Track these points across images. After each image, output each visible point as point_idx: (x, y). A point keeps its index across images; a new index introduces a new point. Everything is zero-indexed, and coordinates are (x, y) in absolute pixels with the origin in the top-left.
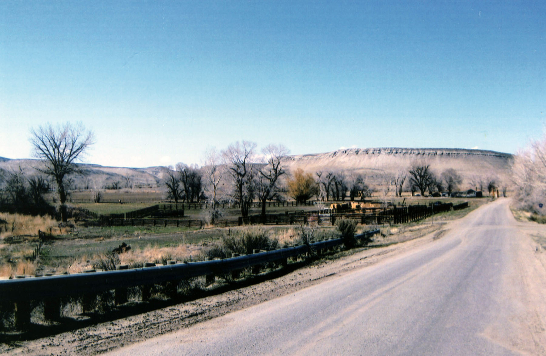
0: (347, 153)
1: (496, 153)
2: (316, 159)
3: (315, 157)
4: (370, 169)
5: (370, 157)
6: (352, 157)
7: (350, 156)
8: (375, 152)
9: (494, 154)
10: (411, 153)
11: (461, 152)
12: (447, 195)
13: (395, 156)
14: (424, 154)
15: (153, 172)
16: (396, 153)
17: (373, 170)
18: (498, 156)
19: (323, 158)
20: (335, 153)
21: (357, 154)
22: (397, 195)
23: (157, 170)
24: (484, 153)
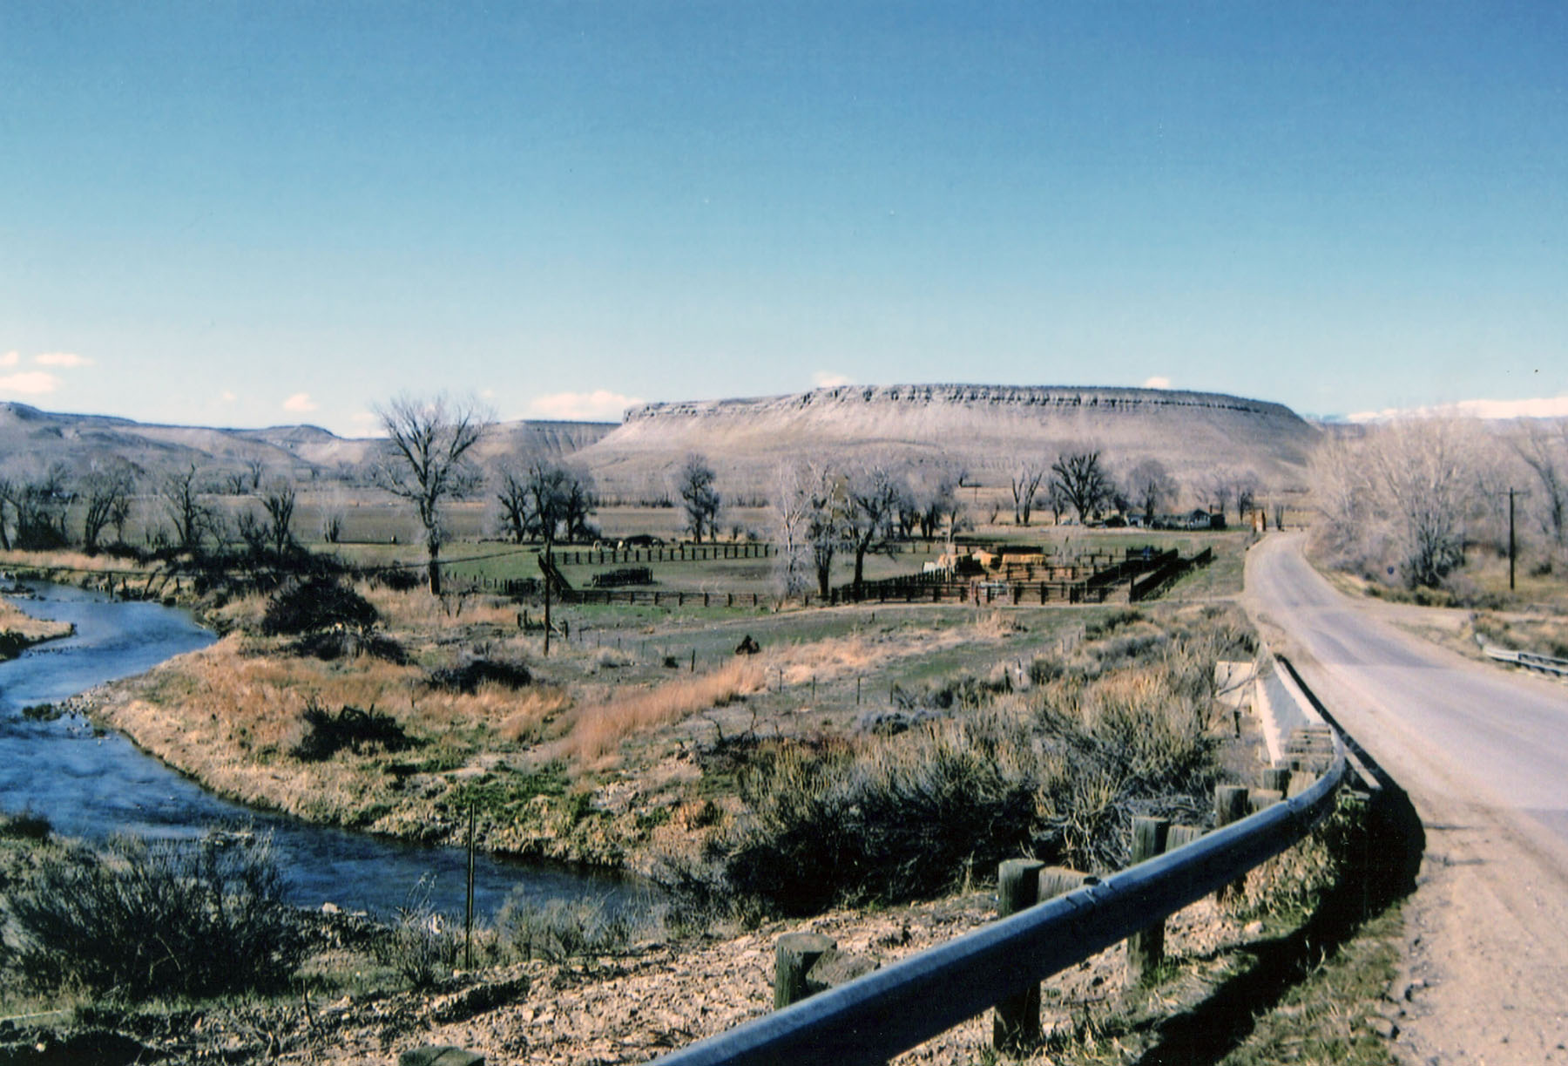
0: (839, 398)
1: (1236, 399)
2: (757, 413)
3: (753, 407)
4: (904, 441)
5: (903, 410)
6: (855, 407)
7: (849, 405)
8: (916, 395)
9: (1231, 403)
10: (1011, 399)
11: (1146, 398)
12: (1141, 523)
13: (969, 407)
14: (1046, 401)
15: (285, 440)
16: (973, 398)
17: (912, 446)
18: (1242, 409)
19: (776, 410)
20: (806, 398)
21: (868, 400)
22: (1018, 520)
23: (296, 436)
24: (1205, 401)
